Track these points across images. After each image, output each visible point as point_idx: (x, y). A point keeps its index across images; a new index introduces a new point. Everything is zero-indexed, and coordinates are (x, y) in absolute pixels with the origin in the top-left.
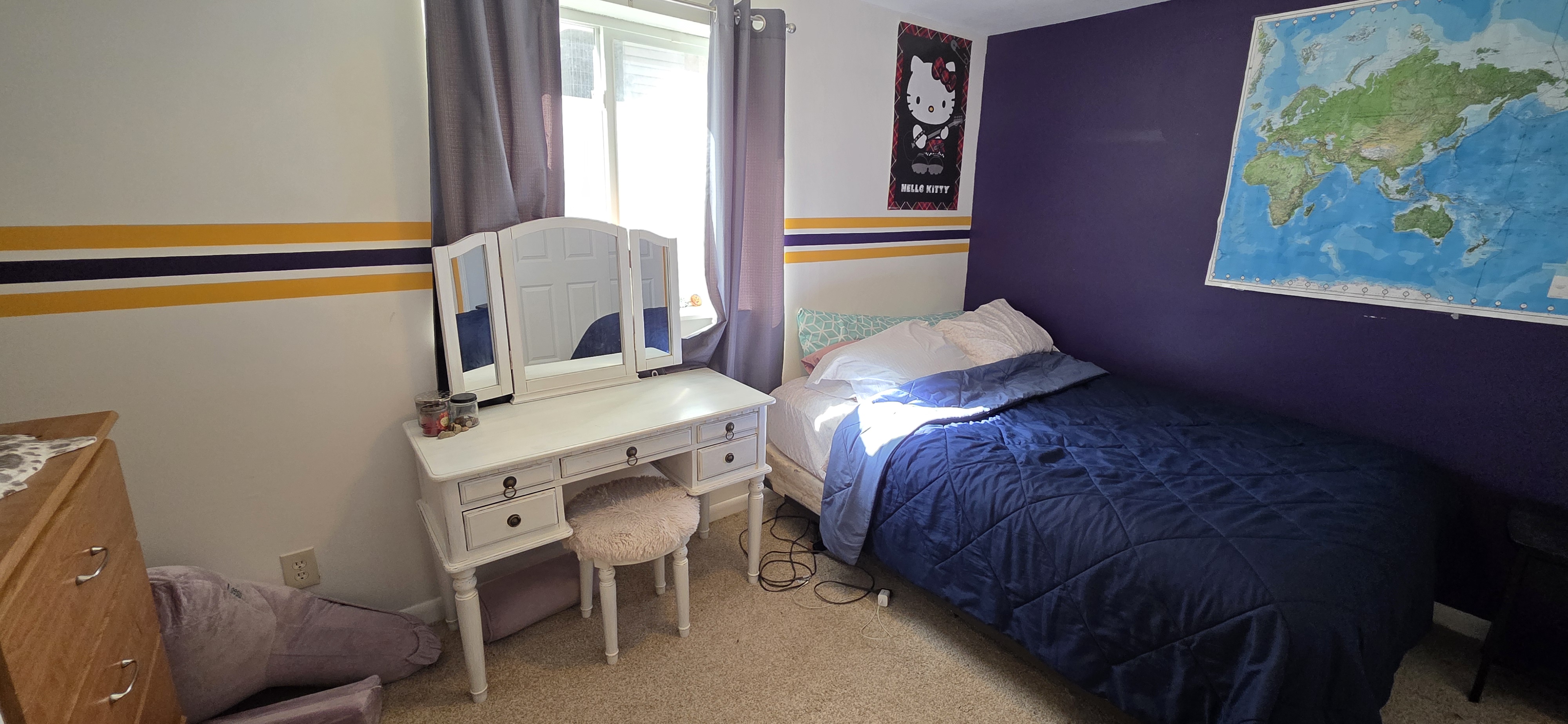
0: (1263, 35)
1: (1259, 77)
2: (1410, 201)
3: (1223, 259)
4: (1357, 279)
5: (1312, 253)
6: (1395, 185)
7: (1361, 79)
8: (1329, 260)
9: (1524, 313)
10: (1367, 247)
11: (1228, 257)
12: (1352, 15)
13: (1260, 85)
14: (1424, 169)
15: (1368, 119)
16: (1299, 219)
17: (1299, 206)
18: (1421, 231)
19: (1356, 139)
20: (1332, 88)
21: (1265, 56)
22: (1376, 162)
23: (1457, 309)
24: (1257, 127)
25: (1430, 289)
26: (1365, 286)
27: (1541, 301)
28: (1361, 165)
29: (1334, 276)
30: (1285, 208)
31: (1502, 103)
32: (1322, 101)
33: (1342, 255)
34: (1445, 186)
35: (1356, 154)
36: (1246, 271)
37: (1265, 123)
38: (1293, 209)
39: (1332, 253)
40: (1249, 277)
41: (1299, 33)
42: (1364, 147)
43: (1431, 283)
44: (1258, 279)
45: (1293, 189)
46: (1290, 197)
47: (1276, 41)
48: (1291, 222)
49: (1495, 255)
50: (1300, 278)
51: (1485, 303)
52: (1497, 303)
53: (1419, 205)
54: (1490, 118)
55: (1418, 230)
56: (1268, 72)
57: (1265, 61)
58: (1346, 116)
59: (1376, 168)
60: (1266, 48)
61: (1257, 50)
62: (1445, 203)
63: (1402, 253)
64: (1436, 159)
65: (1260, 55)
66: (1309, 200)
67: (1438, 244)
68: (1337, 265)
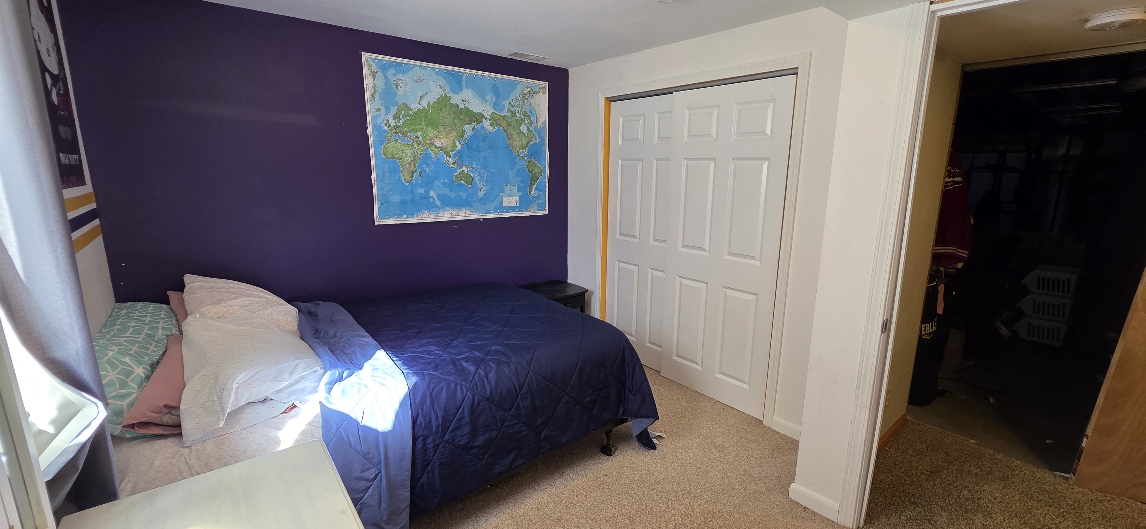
0: (370, 66)
1: (375, 92)
2: (457, 168)
3: (382, 206)
4: (448, 209)
5: (426, 197)
6: (451, 160)
7: (425, 103)
8: (435, 201)
9: (500, 214)
10: (448, 192)
11: (385, 205)
12: (413, 68)
13: (377, 96)
14: (458, 153)
15: (434, 126)
16: (417, 180)
17: (416, 172)
18: (464, 183)
19: (431, 136)
20: (415, 106)
21: (374, 79)
22: (441, 149)
23: (482, 216)
24: (381, 123)
25: (472, 209)
26: (451, 211)
27: (502, 209)
28: (436, 150)
29: (438, 209)
30: (409, 173)
31: (475, 126)
32: (411, 113)
33: (439, 196)
34: (467, 161)
35: (432, 144)
36: (398, 212)
37: (386, 122)
38: (413, 174)
39: (435, 196)
40: (400, 215)
41: (389, 70)
42: (435, 140)
43: (472, 207)
44: (405, 216)
45: (410, 162)
46: (410, 167)
47: (378, 71)
48: (414, 181)
49: (487, 191)
50: (425, 212)
51: (489, 212)
52: (492, 211)
53: (460, 170)
54: (473, 131)
55: (463, 182)
56: (379, 90)
57: (375, 82)
58: (423, 123)
59: (442, 152)
60: (374, 75)
61: (369, 75)
62: (468, 169)
63: (461, 193)
64: (461, 149)
65: (371, 78)
66: (419, 168)
67: (470, 188)
68: (438, 203)
